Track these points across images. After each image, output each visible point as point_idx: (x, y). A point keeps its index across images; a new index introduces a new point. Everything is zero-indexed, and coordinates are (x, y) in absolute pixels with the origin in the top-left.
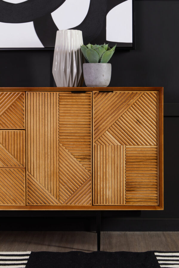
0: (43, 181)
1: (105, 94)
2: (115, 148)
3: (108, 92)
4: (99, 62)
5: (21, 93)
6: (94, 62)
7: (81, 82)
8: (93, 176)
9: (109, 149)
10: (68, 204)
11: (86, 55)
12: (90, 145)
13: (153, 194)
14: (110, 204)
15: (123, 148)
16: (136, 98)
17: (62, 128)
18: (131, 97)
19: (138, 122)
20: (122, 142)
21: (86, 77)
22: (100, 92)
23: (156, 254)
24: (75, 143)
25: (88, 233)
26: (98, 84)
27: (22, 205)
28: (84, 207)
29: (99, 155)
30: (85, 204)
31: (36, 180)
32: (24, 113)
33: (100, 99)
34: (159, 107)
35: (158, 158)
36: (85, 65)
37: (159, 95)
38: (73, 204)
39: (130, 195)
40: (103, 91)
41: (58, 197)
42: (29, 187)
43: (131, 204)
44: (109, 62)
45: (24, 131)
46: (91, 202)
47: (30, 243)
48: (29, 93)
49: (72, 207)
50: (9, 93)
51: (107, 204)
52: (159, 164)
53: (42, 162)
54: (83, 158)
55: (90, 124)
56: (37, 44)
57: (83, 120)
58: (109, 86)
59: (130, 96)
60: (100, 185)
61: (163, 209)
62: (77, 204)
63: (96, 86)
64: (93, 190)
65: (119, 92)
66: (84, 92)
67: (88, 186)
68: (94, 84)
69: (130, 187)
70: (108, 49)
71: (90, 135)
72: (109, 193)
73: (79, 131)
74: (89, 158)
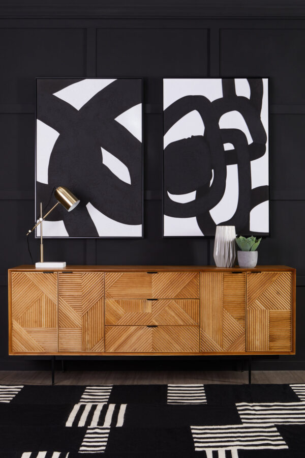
0: (212, 335)
1: (255, 274)
2: (262, 311)
3: (258, 272)
4: (250, 250)
5: (196, 273)
6: (247, 251)
7: (236, 263)
8: (246, 332)
9: (258, 312)
10: (229, 351)
11: (240, 245)
12: (245, 309)
13: (288, 344)
14: (258, 351)
15: (267, 312)
16: (276, 277)
17: (225, 298)
18: (274, 276)
19: (278, 293)
20: (267, 307)
21: (240, 261)
22: (252, 272)
23: (291, 385)
24: (234, 308)
25: (235, 372)
26: (249, 266)
27: (197, 351)
28: (240, 353)
29: (251, 317)
30: (240, 351)
31: (206, 334)
32: (198, 288)
33: (251, 278)
34: (292, 283)
35: (291, 319)
36: (239, 252)
37: (293, 274)
38: (232, 351)
39: (272, 344)
40: (254, 272)
41: (222, 346)
42: (201, 339)
43: (273, 350)
44: (256, 250)
45: (199, 300)
46: (245, 349)
47: (197, 379)
48: (202, 273)
49: (232, 353)
50: (188, 273)
51: (256, 351)
52: (292, 323)
53: (211, 321)
54: (239, 319)
55: (244, 295)
56: (199, 233)
57: (240, 292)
58: (255, 267)
59: (272, 275)
60: (251, 337)
61: (294, 354)
62: (235, 351)
63: (248, 267)
64: (246, 341)
65: (265, 272)
66: (241, 272)
67: (243, 338)
68: (246, 266)
69: (272, 339)
70: (256, 242)
71: (244, 302)
72: (257, 343)
73: (236, 300)
74: (243, 318)
